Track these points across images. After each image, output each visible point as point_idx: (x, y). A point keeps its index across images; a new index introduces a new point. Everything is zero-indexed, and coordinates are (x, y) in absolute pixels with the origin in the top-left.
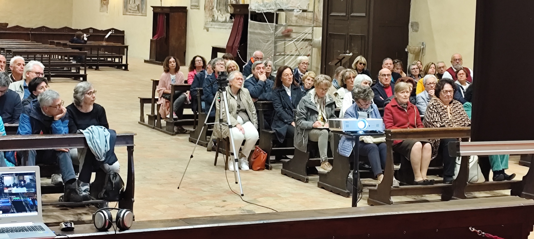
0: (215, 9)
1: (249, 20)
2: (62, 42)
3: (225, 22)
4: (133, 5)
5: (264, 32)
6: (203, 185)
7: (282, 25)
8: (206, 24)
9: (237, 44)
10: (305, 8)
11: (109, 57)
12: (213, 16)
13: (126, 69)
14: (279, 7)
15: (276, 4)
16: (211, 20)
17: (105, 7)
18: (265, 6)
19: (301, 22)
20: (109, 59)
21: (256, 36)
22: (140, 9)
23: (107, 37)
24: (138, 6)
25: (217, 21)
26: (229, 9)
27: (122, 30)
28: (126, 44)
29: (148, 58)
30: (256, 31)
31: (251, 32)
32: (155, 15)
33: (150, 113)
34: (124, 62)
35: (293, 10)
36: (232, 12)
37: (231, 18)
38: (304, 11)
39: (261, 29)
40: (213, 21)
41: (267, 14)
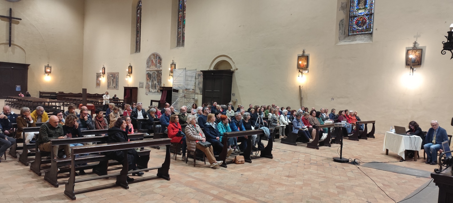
0: (150, 88)
1: (172, 92)
3: (155, 92)
4: (112, 86)
8: (146, 93)
9: (165, 100)
12: (150, 90)
14: (186, 88)
16: (149, 91)
17: (98, 87)
18: (180, 88)
21: (176, 97)
22: (115, 87)
25: (151, 92)
26: (158, 88)
31: (173, 96)
32: (125, 90)
35: (190, 89)
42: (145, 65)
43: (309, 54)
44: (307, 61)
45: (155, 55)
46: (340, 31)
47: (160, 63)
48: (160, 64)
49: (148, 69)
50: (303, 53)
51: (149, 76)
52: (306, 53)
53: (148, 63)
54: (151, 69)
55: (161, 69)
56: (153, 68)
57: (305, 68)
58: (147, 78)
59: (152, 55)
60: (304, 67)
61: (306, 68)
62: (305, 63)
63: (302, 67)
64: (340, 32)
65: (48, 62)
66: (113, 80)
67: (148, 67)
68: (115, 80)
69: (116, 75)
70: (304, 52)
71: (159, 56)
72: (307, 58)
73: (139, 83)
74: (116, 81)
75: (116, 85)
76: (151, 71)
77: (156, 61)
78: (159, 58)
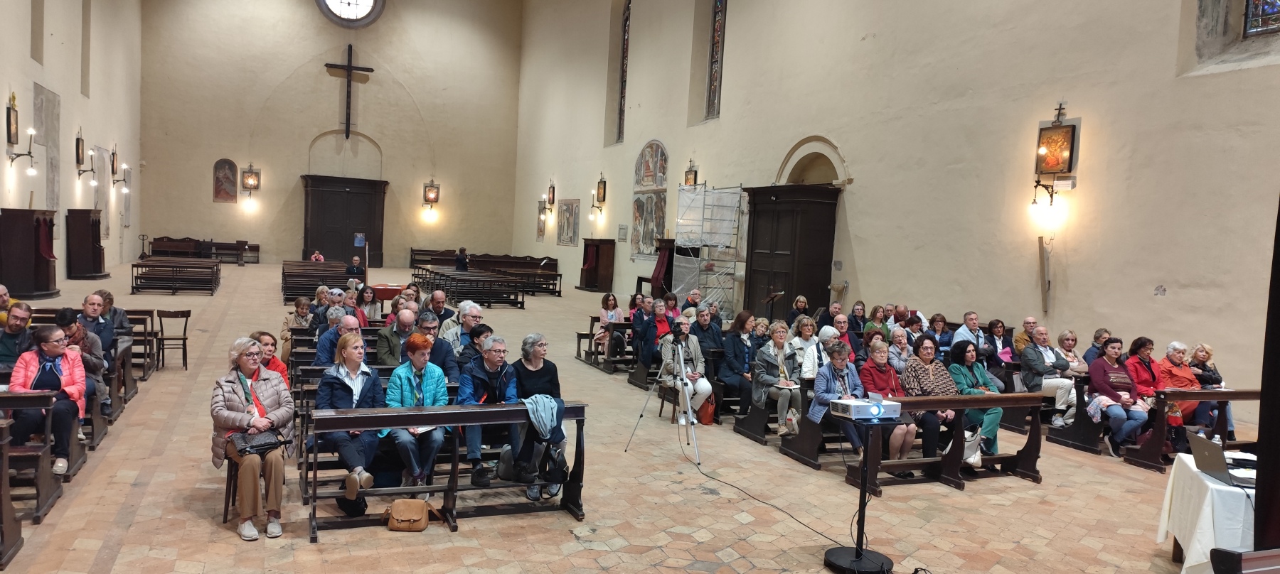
0: (641, 242)
1: (675, 254)
2: (503, 269)
3: (650, 254)
4: (566, 237)
5: (689, 266)
6: (652, 447)
7: (704, 259)
8: (632, 255)
9: (662, 276)
10: (728, 245)
11: (544, 284)
12: (639, 248)
13: (559, 295)
14: (704, 243)
15: (701, 241)
16: (637, 252)
17: (541, 237)
18: (691, 242)
19: (723, 257)
20: (544, 286)
21: (681, 269)
22: (573, 240)
23: (542, 264)
24: (571, 238)
25: (643, 253)
26: (654, 243)
27: (555, 258)
28: (559, 273)
29: (578, 285)
30: (681, 265)
31: (676, 266)
32: (586, 246)
33: (587, 349)
34: (558, 289)
35: (717, 246)
36: (658, 246)
37: (656, 251)
38: (727, 247)
39: (686, 263)
40: (639, 253)
41: (693, 249)
42: (632, 176)
43: (1080, 119)
44: (1069, 146)
45: (654, 147)
46: (1205, 21)
47: (663, 170)
48: (664, 174)
49: (638, 189)
50: (1059, 115)
51: (639, 206)
52: (1070, 116)
53: (638, 170)
54: (644, 189)
55: (664, 187)
56: (650, 185)
57: (1062, 171)
58: (634, 213)
59: (647, 147)
60: (1060, 167)
61: (1067, 170)
62: (1066, 154)
63: (1052, 166)
64: (1202, 25)
65: (433, 176)
66: (568, 219)
67: (638, 182)
68: (571, 220)
69: (575, 206)
70: (1062, 111)
71: (662, 149)
72: (1072, 134)
73: (618, 229)
74: (574, 221)
75: (575, 232)
76: (643, 193)
77: (656, 162)
78: (663, 154)
